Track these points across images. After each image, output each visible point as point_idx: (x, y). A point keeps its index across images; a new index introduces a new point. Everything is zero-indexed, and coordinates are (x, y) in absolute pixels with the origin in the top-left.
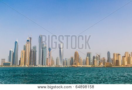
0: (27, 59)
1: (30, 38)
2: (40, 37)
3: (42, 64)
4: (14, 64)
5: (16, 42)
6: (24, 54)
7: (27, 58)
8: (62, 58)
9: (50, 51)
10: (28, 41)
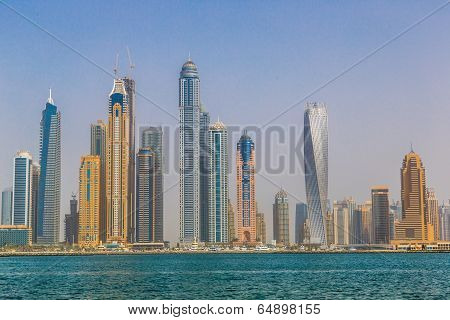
0: (116, 207)
1: (127, 81)
2: (183, 75)
3: (205, 237)
4: (41, 234)
5: (50, 110)
6: (95, 175)
7: (116, 201)
8: (322, 198)
9: (244, 158)
10: (117, 98)
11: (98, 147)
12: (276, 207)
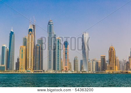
2: (49, 24)
8: (87, 58)
9: (66, 47)
11: (25, 44)
12: (75, 61)
